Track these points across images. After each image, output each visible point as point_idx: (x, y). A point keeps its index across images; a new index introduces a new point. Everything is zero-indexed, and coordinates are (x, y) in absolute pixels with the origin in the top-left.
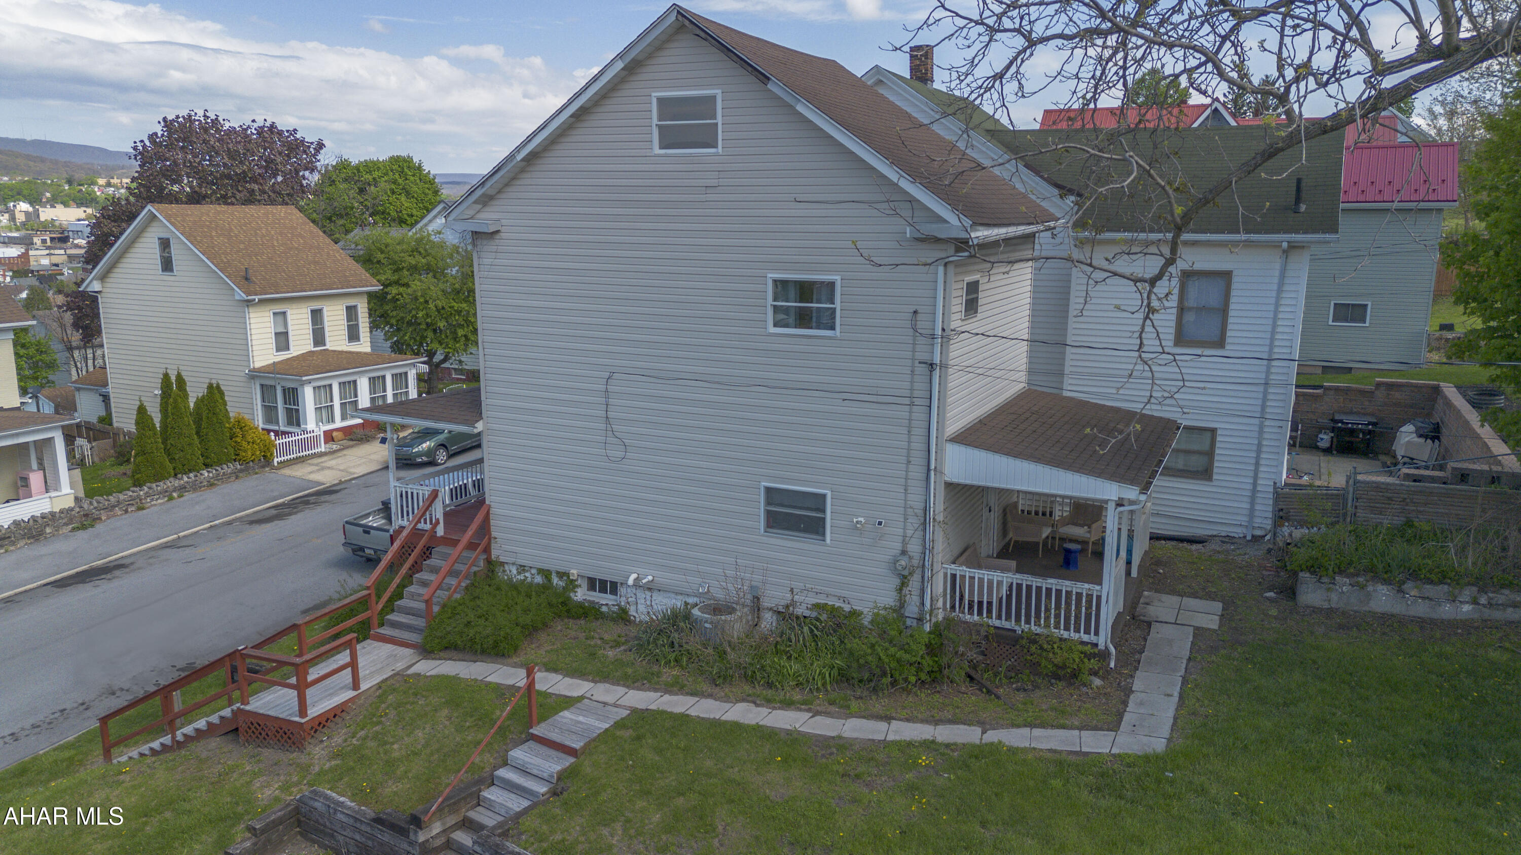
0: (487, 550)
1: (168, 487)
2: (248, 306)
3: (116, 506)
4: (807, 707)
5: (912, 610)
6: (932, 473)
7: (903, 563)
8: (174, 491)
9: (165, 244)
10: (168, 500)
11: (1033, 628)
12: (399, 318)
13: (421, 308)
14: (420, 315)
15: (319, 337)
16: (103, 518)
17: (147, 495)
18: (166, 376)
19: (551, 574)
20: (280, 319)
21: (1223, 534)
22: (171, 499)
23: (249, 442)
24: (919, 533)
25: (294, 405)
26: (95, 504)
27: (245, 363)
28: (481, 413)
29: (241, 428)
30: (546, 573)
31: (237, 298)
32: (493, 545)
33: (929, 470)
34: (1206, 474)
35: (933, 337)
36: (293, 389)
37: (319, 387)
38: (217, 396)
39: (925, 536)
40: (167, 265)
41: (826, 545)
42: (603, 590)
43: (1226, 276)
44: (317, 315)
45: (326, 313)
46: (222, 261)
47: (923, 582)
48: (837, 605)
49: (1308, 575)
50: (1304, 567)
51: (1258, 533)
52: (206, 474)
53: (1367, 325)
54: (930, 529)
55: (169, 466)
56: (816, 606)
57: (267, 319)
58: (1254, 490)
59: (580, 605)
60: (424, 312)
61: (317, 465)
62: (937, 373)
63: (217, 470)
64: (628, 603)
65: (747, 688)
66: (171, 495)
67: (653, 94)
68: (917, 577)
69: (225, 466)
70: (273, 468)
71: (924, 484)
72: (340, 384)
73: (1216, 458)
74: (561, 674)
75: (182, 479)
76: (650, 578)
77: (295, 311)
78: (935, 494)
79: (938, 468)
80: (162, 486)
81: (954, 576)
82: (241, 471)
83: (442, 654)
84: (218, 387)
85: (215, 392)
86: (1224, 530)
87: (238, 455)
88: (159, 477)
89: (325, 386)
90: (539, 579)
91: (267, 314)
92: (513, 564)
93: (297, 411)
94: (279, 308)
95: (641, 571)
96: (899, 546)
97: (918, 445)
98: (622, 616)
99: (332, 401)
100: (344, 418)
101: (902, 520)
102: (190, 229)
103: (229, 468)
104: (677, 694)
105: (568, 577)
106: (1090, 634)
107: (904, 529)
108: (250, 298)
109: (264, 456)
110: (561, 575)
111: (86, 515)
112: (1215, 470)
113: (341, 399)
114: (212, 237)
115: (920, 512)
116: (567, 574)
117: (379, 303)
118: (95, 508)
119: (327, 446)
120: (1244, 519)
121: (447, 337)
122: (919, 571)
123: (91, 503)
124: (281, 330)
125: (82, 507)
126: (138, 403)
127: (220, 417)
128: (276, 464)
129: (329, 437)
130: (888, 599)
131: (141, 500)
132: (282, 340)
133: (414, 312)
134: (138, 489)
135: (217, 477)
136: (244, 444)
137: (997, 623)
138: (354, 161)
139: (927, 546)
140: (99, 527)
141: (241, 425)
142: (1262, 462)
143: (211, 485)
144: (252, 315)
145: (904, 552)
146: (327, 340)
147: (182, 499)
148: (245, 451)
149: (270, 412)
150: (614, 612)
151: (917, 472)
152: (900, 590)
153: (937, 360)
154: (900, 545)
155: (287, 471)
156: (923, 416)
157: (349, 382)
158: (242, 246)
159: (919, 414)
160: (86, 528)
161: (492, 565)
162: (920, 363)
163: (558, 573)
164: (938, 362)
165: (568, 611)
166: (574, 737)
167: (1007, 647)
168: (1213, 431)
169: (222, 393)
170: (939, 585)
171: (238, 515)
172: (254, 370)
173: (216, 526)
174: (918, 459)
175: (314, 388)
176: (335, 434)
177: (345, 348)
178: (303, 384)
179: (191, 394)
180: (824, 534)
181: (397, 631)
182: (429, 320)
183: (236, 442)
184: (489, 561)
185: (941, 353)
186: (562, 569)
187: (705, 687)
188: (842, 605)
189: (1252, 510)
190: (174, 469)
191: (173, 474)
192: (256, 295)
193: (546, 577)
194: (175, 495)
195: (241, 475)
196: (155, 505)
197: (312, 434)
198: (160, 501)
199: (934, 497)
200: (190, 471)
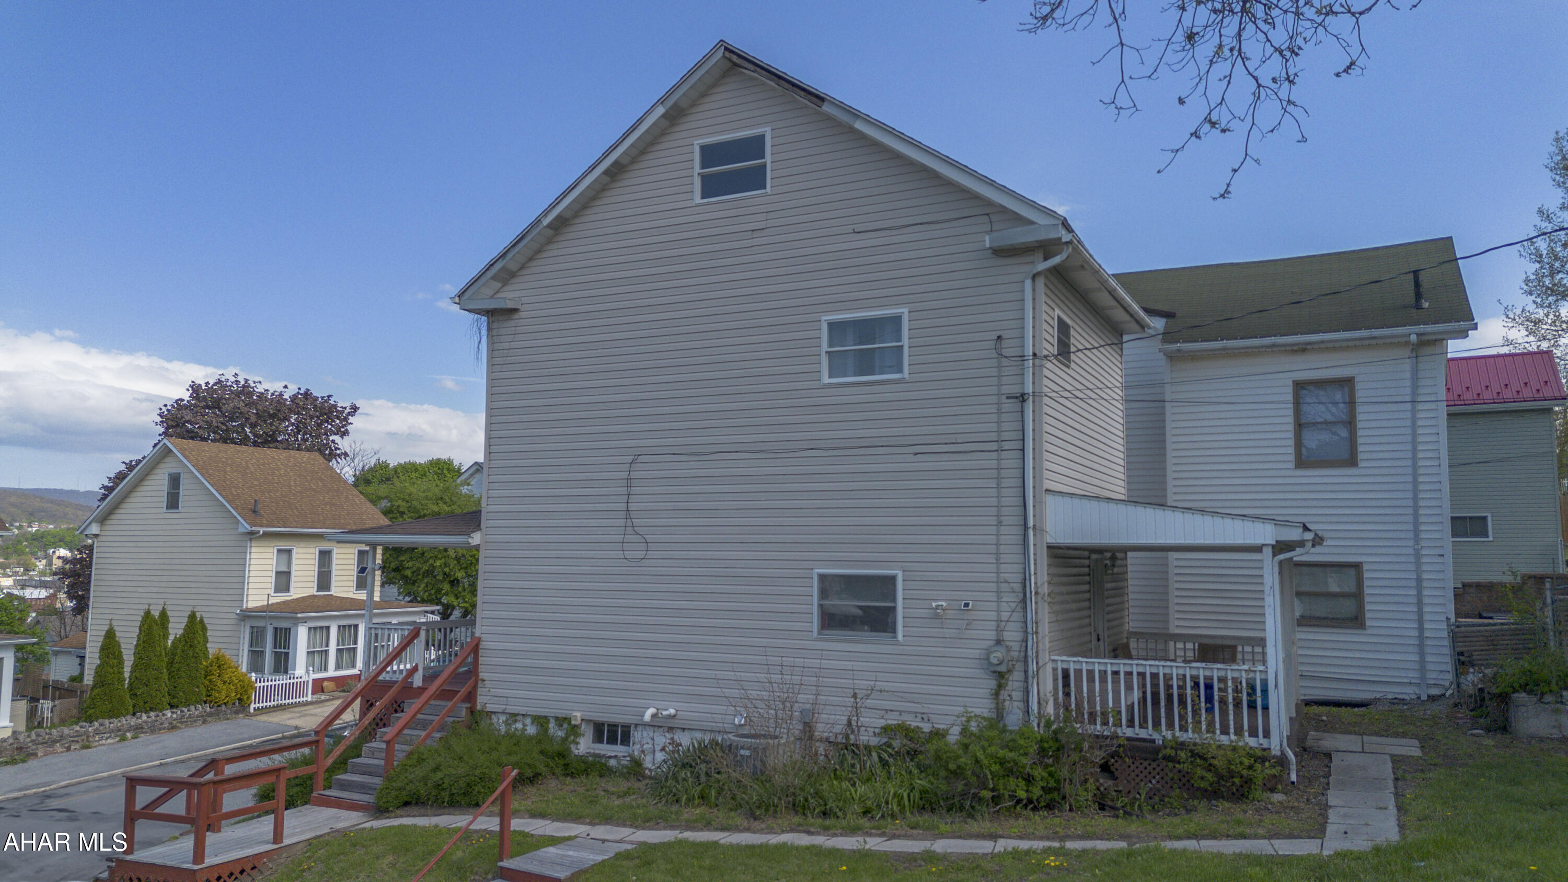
0: (471, 697)
1: (123, 725)
2: (251, 539)
3: (56, 742)
4: (879, 832)
5: (1013, 719)
6: (1031, 532)
7: (999, 655)
8: (129, 731)
9: (175, 481)
10: (120, 741)
11: (1178, 734)
12: (415, 569)
13: (440, 556)
14: (438, 563)
15: (324, 581)
16: (39, 755)
17: (97, 732)
18: (148, 613)
19: (548, 722)
20: (284, 557)
21: (1390, 696)
22: (123, 739)
23: (225, 682)
24: (1017, 616)
25: (285, 648)
26: (34, 736)
27: (237, 604)
28: (480, 523)
29: (219, 667)
30: (541, 721)
31: (241, 530)
32: (480, 691)
33: (1025, 527)
34: (1356, 621)
35: (1022, 357)
36: (286, 629)
37: (315, 628)
38: (198, 627)
39: (1025, 617)
40: (173, 503)
41: (898, 644)
42: (612, 740)
43: (1347, 383)
44: (325, 557)
45: (335, 555)
46: (232, 493)
47: (1026, 677)
48: (914, 724)
49: (1523, 695)
50: (1516, 685)
51: (1435, 692)
52: (169, 715)
53: (1491, 539)
54: (1032, 606)
55: (129, 702)
56: (885, 729)
57: (270, 556)
58: (1421, 637)
59: (582, 759)
60: (443, 560)
61: (299, 712)
62: (1029, 406)
63: (182, 711)
64: (643, 752)
65: (797, 819)
66: (124, 735)
67: (696, 142)
68: (1017, 675)
69: (192, 708)
70: (248, 715)
71: (1019, 549)
72: (339, 627)
73: (1367, 599)
74: (549, 819)
75: (140, 717)
76: (672, 711)
77: (301, 550)
78: (1035, 560)
79: (1038, 525)
80: (116, 723)
81: (1066, 674)
82: (210, 715)
83: (398, 812)
84: (202, 621)
85: (195, 626)
86: (1391, 692)
87: (209, 696)
88: (113, 713)
89: (321, 628)
90: (531, 730)
91: (271, 550)
92: (503, 713)
93: (287, 654)
94: (285, 545)
95: (659, 704)
96: (992, 635)
97: (1010, 498)
98: (635, 768)
99: (327, 645)
100: (338, 667)
101: (995, 599)
102: (204, 463)
103: (196, 710)
104: (702, 830)
105: (570, 723)
106: (1257, 736)
107: (998, 611)
108: (254, 529)
109: (240, 699)
110: (562, 721)
111: (20, 749)
112: (1368, 615)
113: (338, 645)
114: (226, 472)
115: (1018, 587)
116: (567, 720)
117: (395, 555)
118: (32, 741)
119: (315, 696)
120: (1413, 675)
121: (464, 590)
122: (1019, 666)
123: (29, 736)
124: (284, 569)
125: (17, 739)
126: (106, 628)
127: (197, 650)
128: (252, 710)
129: (318, 686)
130: (982, 707)
131: (88, 737)
132: (283, 580)
133: (431, 561)
134: (87, 724)
135: (181, 720)
136: (219, 683)
137: (1129, 732)
138: (392, 463)
139: (1030, 630)
140: (32, 763)
141: (220, 663)
142: (1426, 600)
143: (173, 728)
144: (253, 550)
145: (999, 642)
146: (333, 584)
147: (135, 740)
148: (219, 692)
149: (256, 656)
150: (626, 767)
151: (1011, 535)
152: (997, 694)
153: (1029, 389)
154: (994, 633)
155: (263, 718)
156: (1016, 463)
157: (350, 626)
158: (256, 483)
159: (1010, 461)
160: (16, 763)
161: (476, 717)
162: (1008, 398)
163: (557, 718)
164: (1031, 391)
165: (566, 765)
166: (558, 868)
167: (1146, 764)
168: (1357, 566)
169: (204, 629)
170: (1047, 683)
171: (194, 754)
172: (247, 610)
173: (166, 764)
174: (1011, 518)
175: (310, 629)
176: (325, 684)
177: (351, 595)
178: (298, 621)
179: (171, 631)
180: (894, 631)
181: (346, 793)
182: (447, 570)
183: (210, 681)
184: (472, 711)
185: (1033, 383)
186: (561, 713)
187: (740, 821)
188: (921, 725)
189: (1422, 664)
190: (134, 707)
191: (131, 712)
192: (261, 526)
193: (542, 726)
194: (129, 735)
195: (209, 719)
196: (104, 745)
197: (299, 680)
198: (109, 741)
199: (1035, 564)
200: (151, 709)
